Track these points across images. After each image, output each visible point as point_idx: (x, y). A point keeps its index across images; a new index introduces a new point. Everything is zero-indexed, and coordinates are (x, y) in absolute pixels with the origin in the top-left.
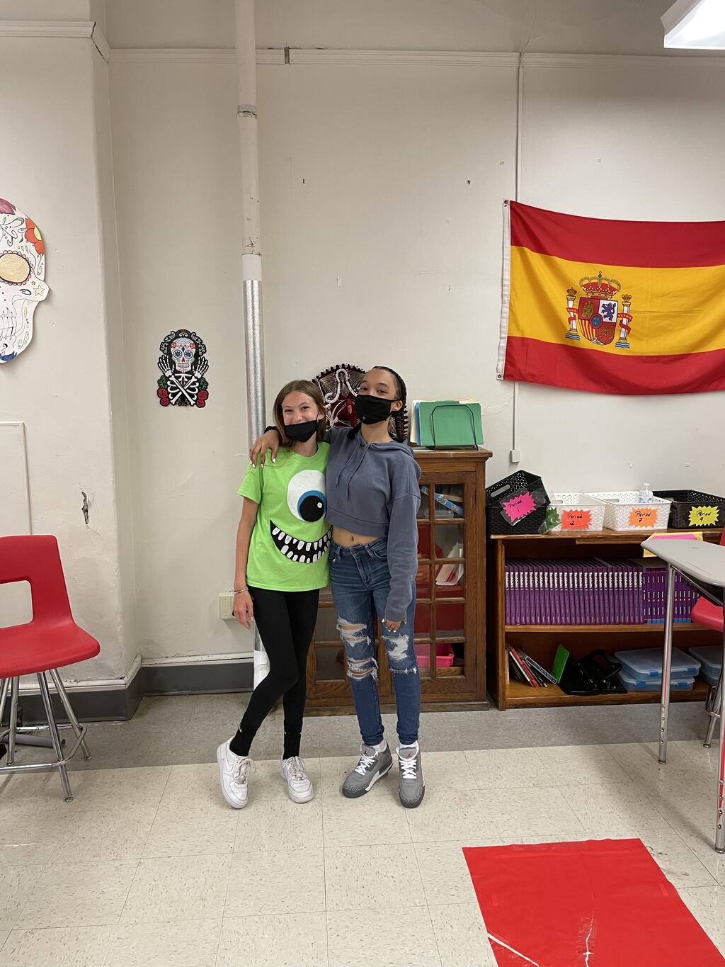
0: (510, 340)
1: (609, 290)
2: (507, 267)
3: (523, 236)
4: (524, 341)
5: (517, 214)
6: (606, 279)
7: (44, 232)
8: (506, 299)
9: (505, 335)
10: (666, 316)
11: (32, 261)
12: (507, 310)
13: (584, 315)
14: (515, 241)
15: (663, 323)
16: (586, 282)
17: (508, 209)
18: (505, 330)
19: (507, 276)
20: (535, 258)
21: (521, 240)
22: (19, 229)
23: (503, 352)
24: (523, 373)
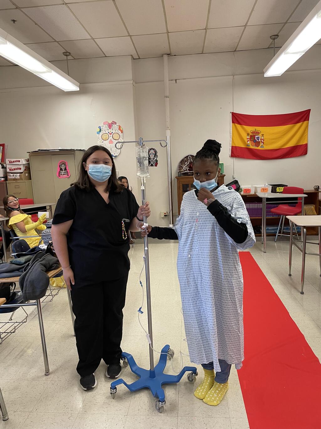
0: (232, 147)
1: (258, 133)
2: (231, 129)
3: (235, 121)
4: (236, 147)
5: (233, 115)
6: (257, 130)
7: (123, 128)
8: (231, 137)
9: (231, 146)
10: (274, 139)
11: (120, 134)
12: (231, 139)
13: (252, 140)
14: (233, 122)
15: (273, 141)
16: (251, 131)
17: (231, 114)
18: (231, 144)
19: (231, 131)
20: (238, 126)
21: (234, 121)
22: (117, 128)
23: (231, 150)
24: (236, 155)
